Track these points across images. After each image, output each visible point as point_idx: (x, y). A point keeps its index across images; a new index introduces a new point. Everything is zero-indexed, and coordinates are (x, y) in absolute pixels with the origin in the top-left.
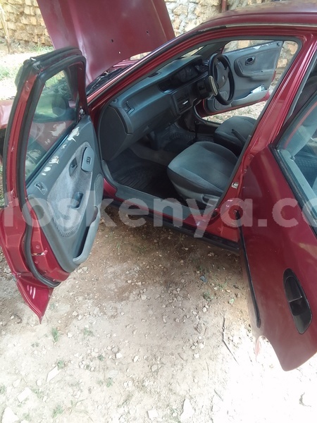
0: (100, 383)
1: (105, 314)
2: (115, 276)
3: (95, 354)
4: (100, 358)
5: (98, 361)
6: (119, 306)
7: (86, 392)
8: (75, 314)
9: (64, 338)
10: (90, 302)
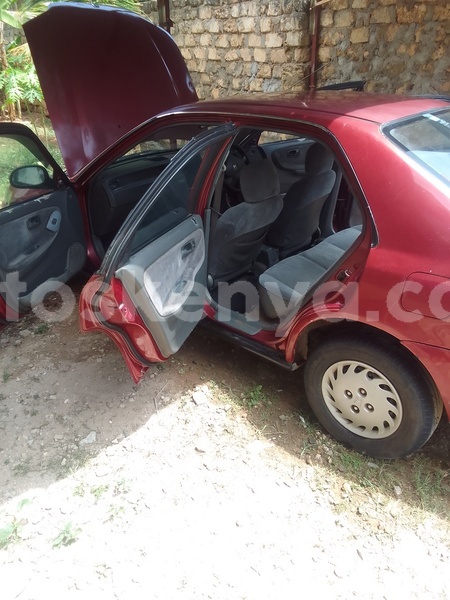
0: (26, 412)
1: (58, 368)
2: (83, 343)
3: (32, 394)
4: (36, 397)
5: (32, 399)
6: (74, 365)
7: (11, 417)
8: (31, 365)
9: (12, 382)
10: (48, 359)
